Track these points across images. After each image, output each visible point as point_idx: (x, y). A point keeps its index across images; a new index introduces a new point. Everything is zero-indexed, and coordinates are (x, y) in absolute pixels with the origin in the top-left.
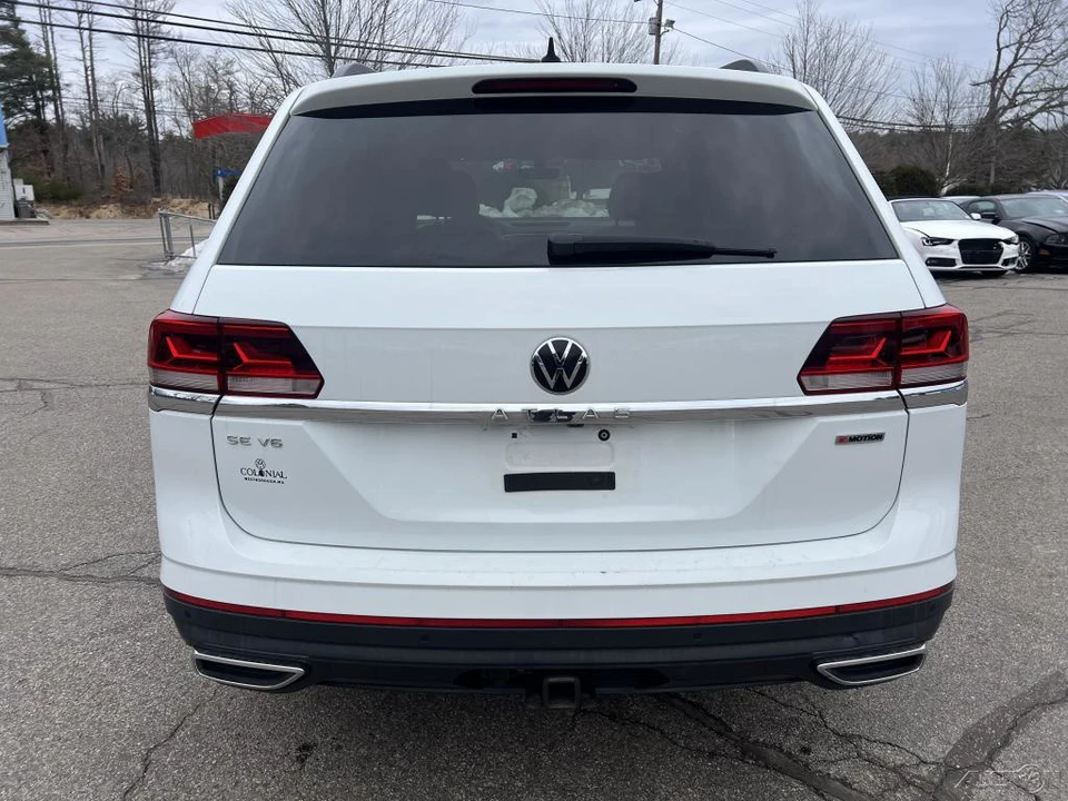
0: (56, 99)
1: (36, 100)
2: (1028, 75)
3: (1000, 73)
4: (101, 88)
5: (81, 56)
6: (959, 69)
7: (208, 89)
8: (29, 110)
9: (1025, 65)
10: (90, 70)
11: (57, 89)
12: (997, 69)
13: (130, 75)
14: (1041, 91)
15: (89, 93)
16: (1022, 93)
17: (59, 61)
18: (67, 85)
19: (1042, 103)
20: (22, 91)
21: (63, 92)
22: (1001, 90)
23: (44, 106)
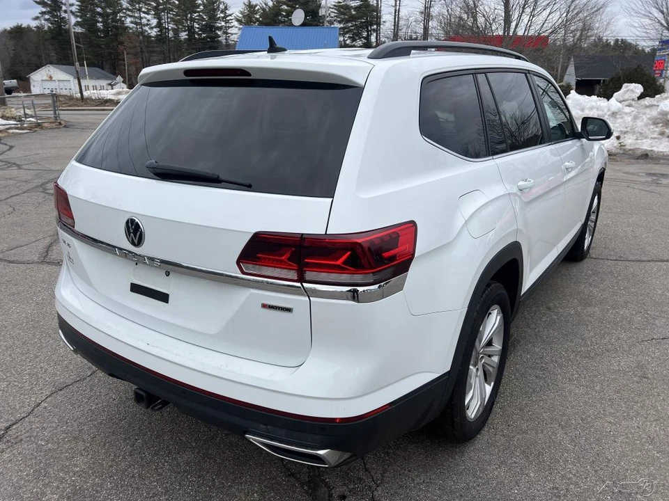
0: (377, 31)
1: (368, 31)
4: (402, 23)
5: (394, 4)
7: (461, 18)
8: (363, 37)
10: (397, 12)
11: (379, 24)
13: (418, 13)
15: (394, 26)
17: (382, 8)
18: (384, 22)
20: (361, 27)
21: (381, 26)
23: (371, 34)
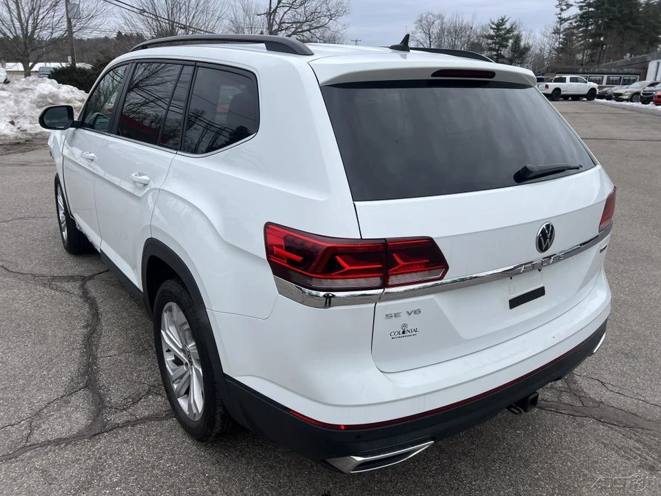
2: (285, 13)
3: (272, 10)
6: (254, 6)
9: (283, 6)
12: (270, 8)
14: (294, 22)
16: (284, 23)
19: (294, 29)
22: (274, 19)
